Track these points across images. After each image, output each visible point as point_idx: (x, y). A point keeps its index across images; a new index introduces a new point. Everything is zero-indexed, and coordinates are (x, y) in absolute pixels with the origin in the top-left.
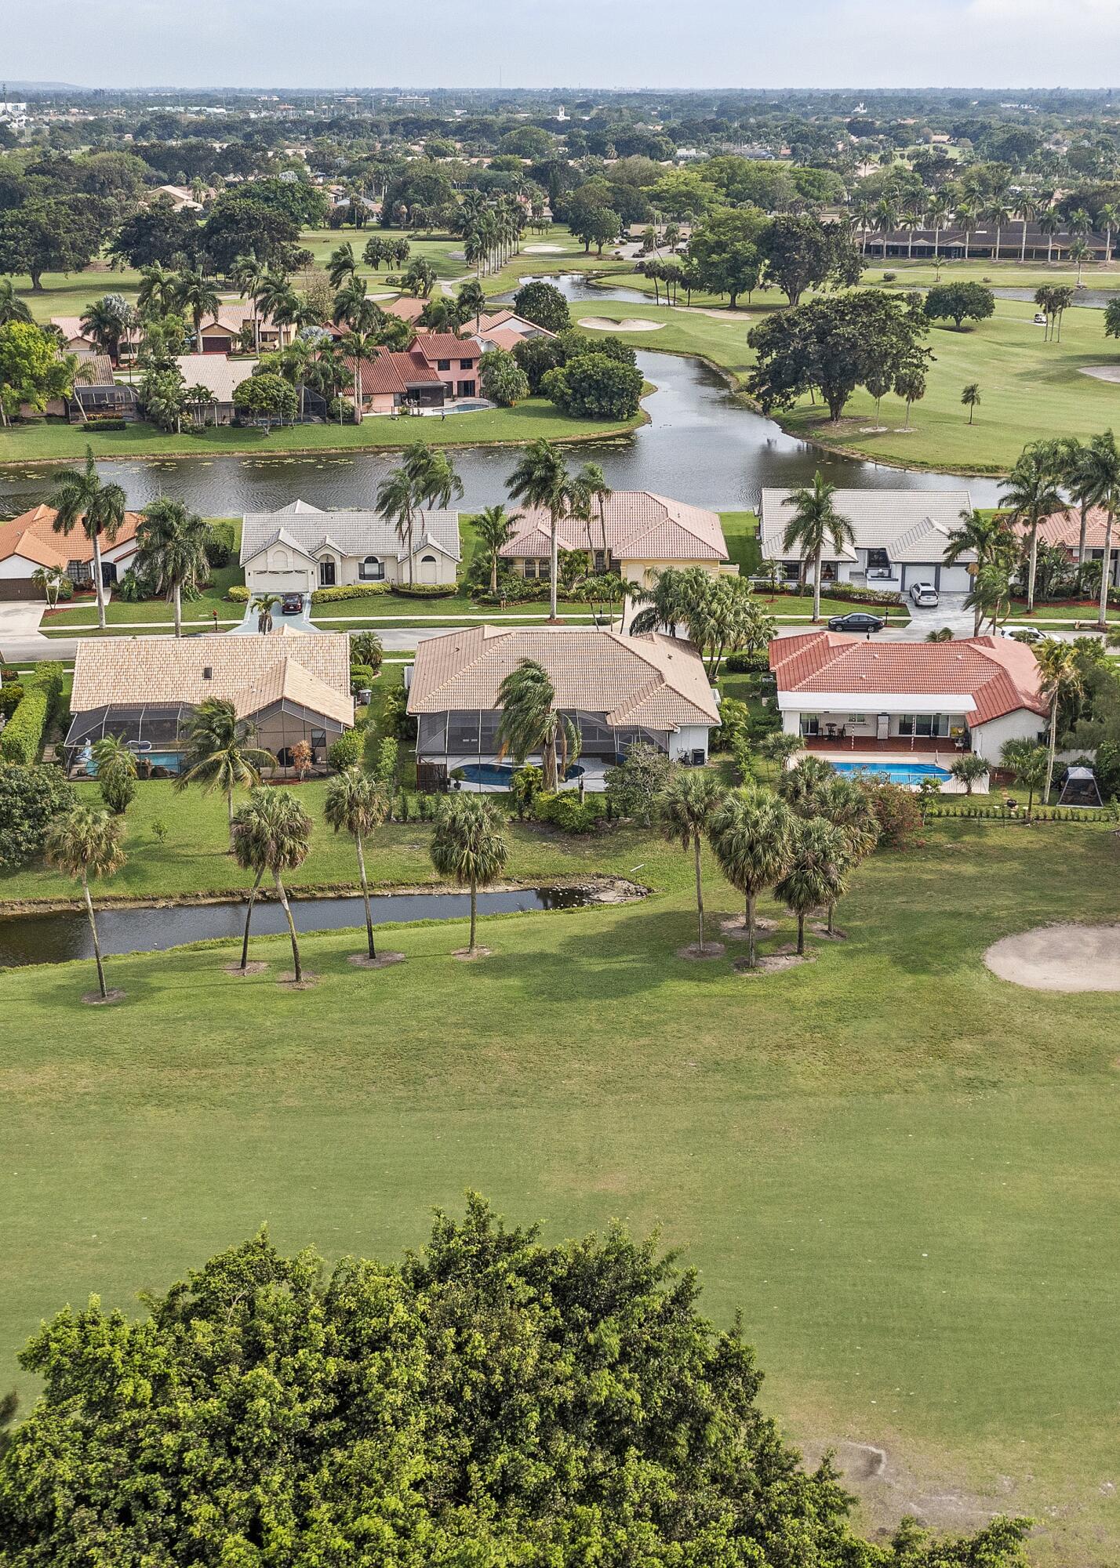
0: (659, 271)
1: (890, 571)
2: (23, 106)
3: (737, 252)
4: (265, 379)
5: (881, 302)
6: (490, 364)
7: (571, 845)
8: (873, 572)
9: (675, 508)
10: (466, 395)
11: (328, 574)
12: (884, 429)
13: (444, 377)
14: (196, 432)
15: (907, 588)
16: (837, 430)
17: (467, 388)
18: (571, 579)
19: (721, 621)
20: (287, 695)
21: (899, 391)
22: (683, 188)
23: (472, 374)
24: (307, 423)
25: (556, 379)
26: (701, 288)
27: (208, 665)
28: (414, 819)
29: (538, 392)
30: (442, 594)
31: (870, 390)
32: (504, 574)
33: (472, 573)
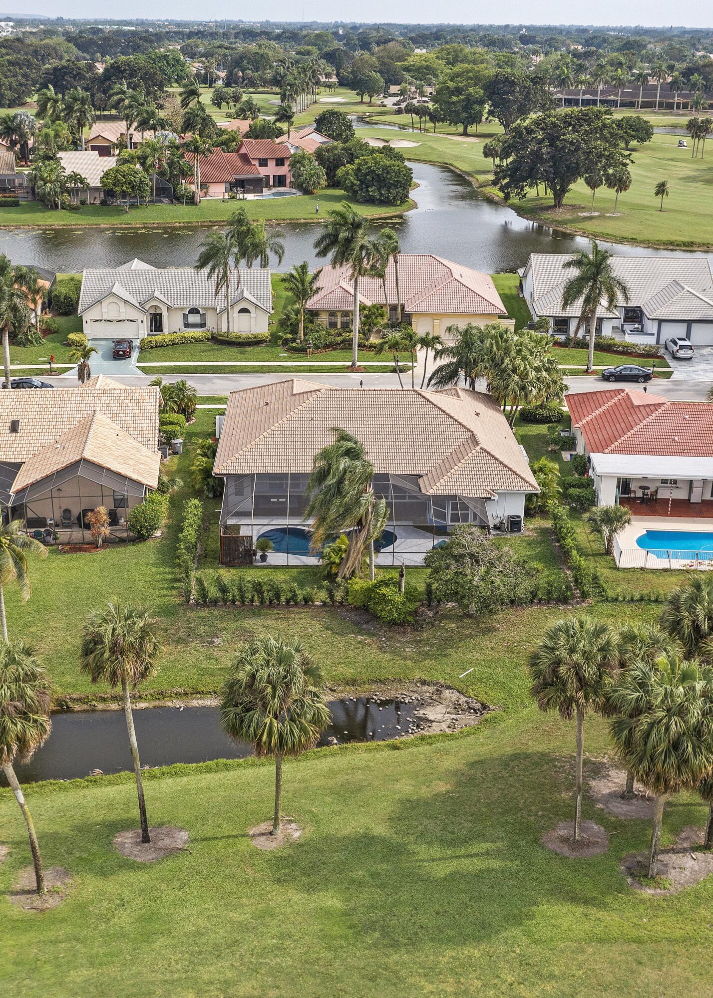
0: (414, 108)
1: (643, 326)
2: (11, 24)
3: (469, 95)
4: (125, 168)
5: (597, 115)
6: (297, 161)
7: (389, 639)
8: (628, 327)
9: (457, 270)
10: (280, 186)
11: (156, 323)
12: (597, 214)
13: (263, 172)
14: (73, 209)
15: (662, 341)
16: (560, 214)
17: (280, 181)
18: (369, 330)
19: (524, 377)
20: (87, 455)
21: (610, 185)
22: (424, 63)
23: (284, 170)
24: (159, 204)
25: (347, 173)
26: (443, 120)
27: (15, 418)
28: (215, 602)
29: (334, 183)
30: (256, 342)
31: (588, 183)
32: (310, 325)
33: (283, 324)
